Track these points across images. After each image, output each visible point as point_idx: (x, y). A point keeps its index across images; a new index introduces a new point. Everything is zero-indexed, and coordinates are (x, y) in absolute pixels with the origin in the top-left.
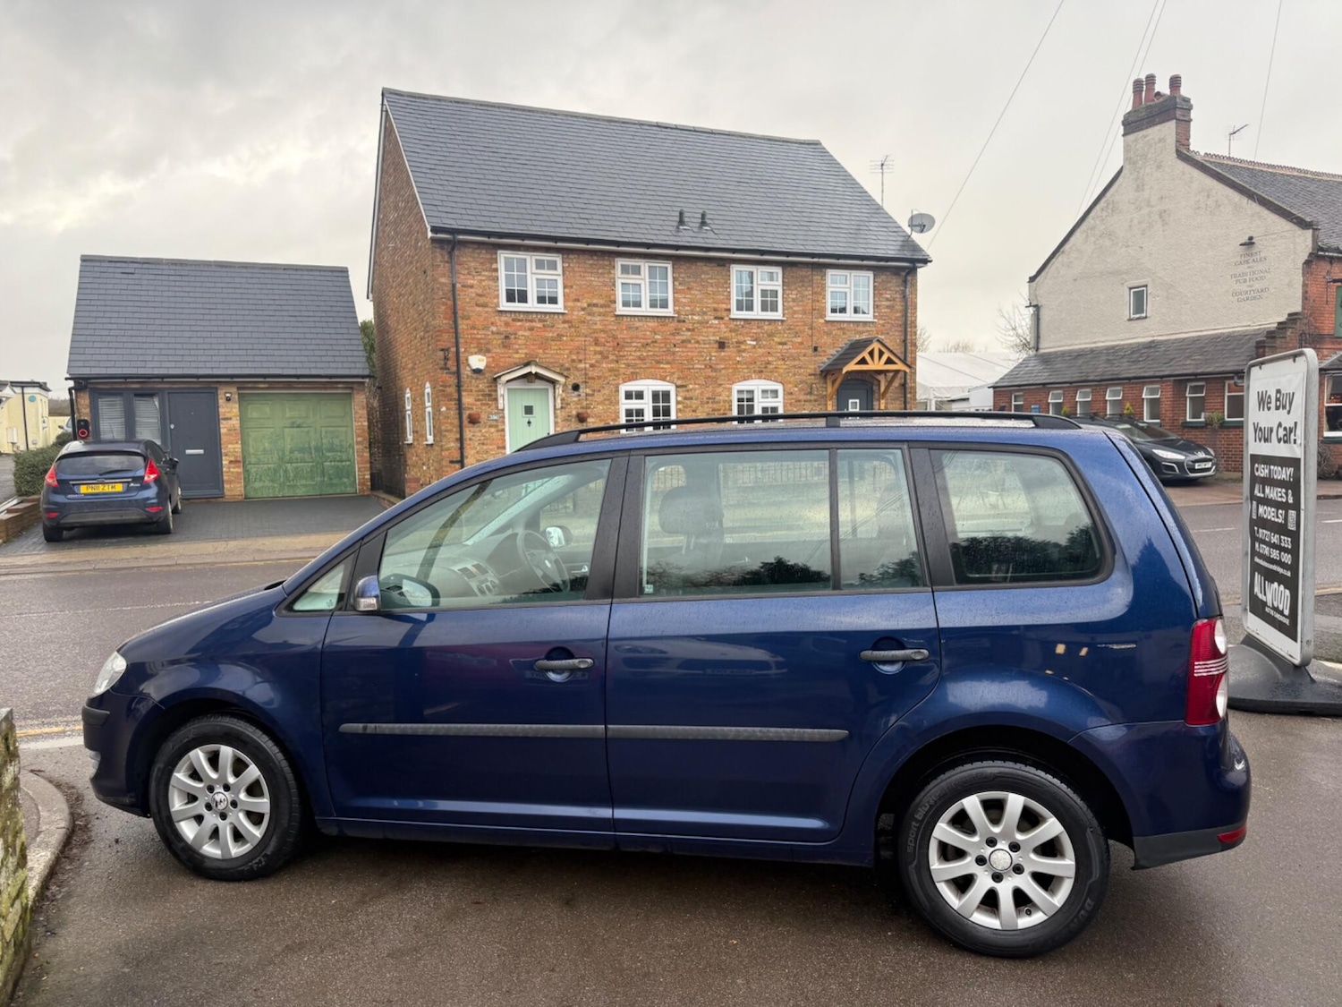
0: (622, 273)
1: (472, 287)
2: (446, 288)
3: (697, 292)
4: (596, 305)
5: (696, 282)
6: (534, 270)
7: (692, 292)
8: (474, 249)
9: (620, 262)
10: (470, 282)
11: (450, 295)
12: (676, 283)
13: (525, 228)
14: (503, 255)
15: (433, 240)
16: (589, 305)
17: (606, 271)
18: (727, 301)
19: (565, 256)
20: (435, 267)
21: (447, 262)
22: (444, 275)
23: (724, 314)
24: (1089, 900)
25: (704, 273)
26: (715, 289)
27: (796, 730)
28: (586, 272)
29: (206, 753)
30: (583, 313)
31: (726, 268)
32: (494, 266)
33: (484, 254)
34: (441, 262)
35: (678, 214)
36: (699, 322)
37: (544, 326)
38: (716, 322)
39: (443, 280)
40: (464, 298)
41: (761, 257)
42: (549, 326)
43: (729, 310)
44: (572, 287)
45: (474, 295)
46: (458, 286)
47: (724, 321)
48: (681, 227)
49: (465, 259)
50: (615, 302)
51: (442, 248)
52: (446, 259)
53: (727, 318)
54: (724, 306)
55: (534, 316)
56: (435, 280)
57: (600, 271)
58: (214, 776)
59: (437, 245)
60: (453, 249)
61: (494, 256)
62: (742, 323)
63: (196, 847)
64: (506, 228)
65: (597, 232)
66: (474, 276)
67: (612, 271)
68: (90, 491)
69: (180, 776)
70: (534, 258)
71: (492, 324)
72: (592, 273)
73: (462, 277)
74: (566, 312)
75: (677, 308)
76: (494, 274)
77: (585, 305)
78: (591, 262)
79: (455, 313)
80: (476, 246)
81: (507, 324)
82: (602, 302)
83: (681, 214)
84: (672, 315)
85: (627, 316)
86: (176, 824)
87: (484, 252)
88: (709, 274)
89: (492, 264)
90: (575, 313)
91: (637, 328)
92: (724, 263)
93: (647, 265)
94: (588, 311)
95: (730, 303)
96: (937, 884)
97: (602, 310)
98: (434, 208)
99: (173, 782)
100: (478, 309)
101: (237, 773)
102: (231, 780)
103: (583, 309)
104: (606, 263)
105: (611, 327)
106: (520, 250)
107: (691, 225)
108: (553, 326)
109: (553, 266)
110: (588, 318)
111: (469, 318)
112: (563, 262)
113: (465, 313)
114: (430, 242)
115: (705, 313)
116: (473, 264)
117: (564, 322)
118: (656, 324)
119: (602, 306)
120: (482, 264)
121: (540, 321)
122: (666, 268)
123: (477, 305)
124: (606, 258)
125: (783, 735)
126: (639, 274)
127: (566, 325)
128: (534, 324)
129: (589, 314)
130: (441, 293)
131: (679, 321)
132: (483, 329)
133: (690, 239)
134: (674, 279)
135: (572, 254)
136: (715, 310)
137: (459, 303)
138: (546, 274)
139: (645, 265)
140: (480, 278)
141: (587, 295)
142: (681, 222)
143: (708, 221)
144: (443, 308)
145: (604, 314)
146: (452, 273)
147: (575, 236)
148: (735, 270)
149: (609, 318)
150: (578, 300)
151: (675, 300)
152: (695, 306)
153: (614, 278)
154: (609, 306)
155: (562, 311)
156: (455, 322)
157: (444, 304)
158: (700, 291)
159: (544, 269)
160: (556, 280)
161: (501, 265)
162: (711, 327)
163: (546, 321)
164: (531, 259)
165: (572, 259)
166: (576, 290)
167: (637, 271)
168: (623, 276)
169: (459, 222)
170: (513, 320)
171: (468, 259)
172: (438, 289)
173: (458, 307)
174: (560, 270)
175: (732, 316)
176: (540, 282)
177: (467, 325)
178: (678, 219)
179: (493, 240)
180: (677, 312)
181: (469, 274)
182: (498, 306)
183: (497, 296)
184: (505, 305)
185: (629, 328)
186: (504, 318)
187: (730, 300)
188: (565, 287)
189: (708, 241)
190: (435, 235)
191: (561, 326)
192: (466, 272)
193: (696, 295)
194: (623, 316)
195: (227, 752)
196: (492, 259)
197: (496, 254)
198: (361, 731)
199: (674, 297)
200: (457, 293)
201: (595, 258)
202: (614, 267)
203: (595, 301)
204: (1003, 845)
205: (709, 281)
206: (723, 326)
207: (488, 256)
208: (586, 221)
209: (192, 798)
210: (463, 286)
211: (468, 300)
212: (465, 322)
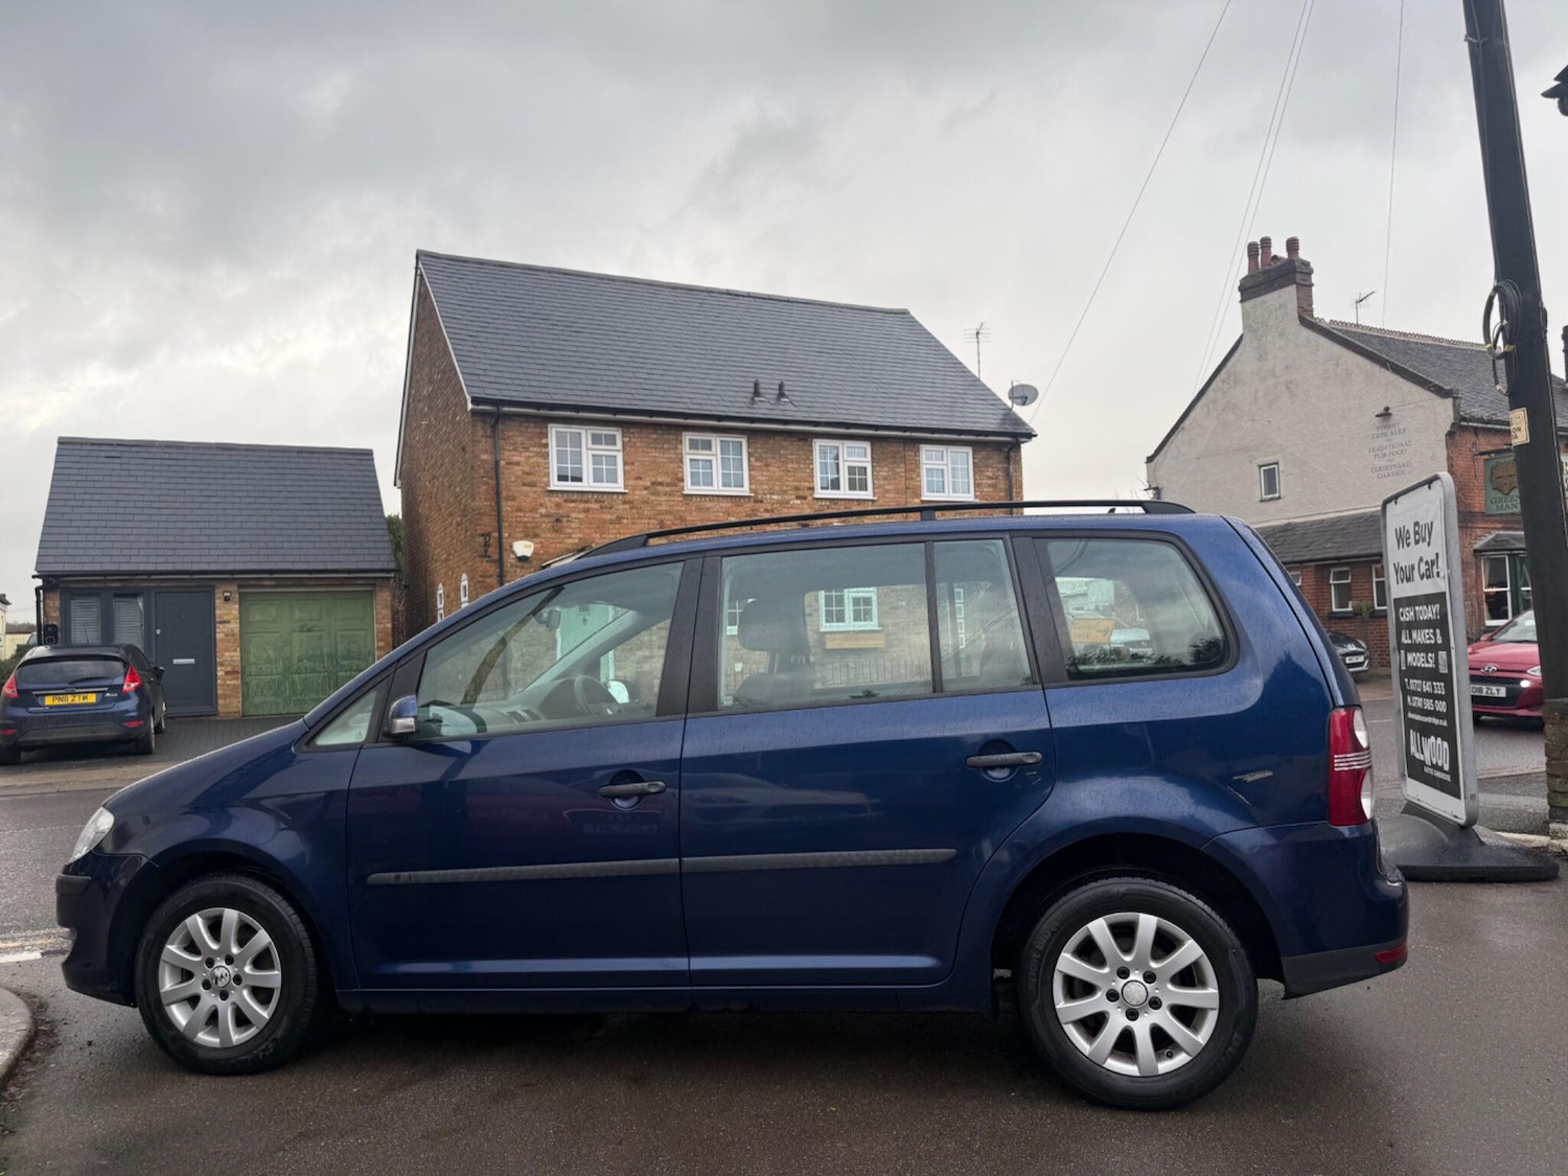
0: (690, 448)
1: (518, 464)
2: (488, 466)
3: (776, 470)
4: (661, 484)
5: (774, 458)
6: (590, 446)
7: (771, 469)
8: (521, 423)
9: (687, 437)
10: (516, 459)
11: (492, 474)
12: (752, 459)
13: (580, 399)
14: (554, 430)
15: (473, 412)
16: (653, 484)
17: (672, 446)
18: (810, 479)
19: (626, 430)
20: (474, 442)
21: (490, 437)
22: (486, 451)
23: (807, 493)
24: (1236, 1035)
25: (783, 448)
26: (796, 466)
27: (898, 851)
28: (650, 448)
29: (206, 919)
30: (646, 492)
31: (808, 443)
32: (544, 441)
33: (533, 429)
34: (483, 436)
35: (752, 385)
36: (778, 502)
37: (601, 507)
38: (799, 502)
39: (484, 457)
40: (510, 476)
41: (846, 431)
42: (606, 507)
43: (812, 489)
44: (633, 464)
45: (520, 473)
46: (502, 463)
47: (806, 501)
48: (756, 399)
49: (510, 434)
50: (683, 480)
51: (484, 422)
52: (489, 433)
53: (810, 498)
54: (807, 484)
55: (590, 496)
56: (476, 457)
57: (665, 446)
58: (214, 946)
59: (476, 418)
60: (496, 422)
61: (544, 431)
62: (828, 503)
63: (188, 1035)
64: (558, 399)
65: (662, 404)
66: (520, 452)
67: (679, 447)
68: (57, 703)
69: (173, 948)
70: (590, 432)
71: (541, 505)
72: (655, 448)
73: (507, 453)
74: (626, 491)
75: (753, 487)
76: (543, 450)
77: (649, 484)
78: (655, 436)
79: (498, 493)
80: (524, 419)
81: (558, 505)
82: (667, 480)
83: (756, 385)
84: (748, 494)
85: (696, 495)
86: (166, 1008)
87: (532, 425)
88: (789, 449)
89: (541, 439)
90: (638, 493)
91: (708, 509)
92: (806, 438)
93: (718, 439)
94: (652, 490)
95: (813, 482)
96: (1064, 1026)
97: (668, 489)
98: (476, 378)
99: (164, 956)
100: (524, 488)
101: (241, 943)
102: (235, 950)
103: (646, 488)
104: (672, 437)
105: (678, 508)
106: (573, 424)
107: (767, 396)
108: (611, 508)
109: (611, 440)
110: (653, 498)
111: (514, 499)
112: (623, 437)
113: (510, 494)
114: (470, 415)
115: (785, 492)
116: (519, 439)
117: (624, 503)
118: (730, 505)
119: (668, 485)
120: (530, 438)
121: (597, 501)
122: (741, 443)
123: (524, 485)
124: (672, 432)
125: (883, 858)
126: (710, 449)
127: (627, 506)
128: (590, 505)
129: (653, 494)
130: (482, 471)
131: (756, 501)
132: (531, 511)
133: (766, 412)
134: (750, 455)
135: (634, 428)
136: (797, 489)
137: (502, 482)
138: (603, 450)
139: (716, 440)
140: (527, 454)
141: (651, 473)
142: (757, 393)
143: (787, 393)
144: (484, 487)
145: (671, 494)
146: (496, 449)
147: (635, 407)
148: (817, 444)
149: (676, 498)
150: (640, 478)
151: (751, 478)
152: (774, 485)
153: (681, 454)
154: (676, 485)
155: (622, 490)
156: (498, 504)
157: (485, 483)
158: (779, 468)
159: (601, 444)
160: (615, 457)
161: (552, 440)
162: (792, 508)
163: (604, 502)
164: (586, 433)
165: (633, 433)
166: (638, 467)
167: (707, 446)
168: (691, 451)
169: (504, 393)
170: (566, 501)
171: (515, 434)
172: (479, 466)
173: (501, 487)
174: (619, 445)
175: (816, 496)
176: (597, 459)
177: (512, 507)
178: (752, 390)
179: (543, 412)
180: (754, 491)
181: (515, 450)
182: (549, 485)
183: (548, 475)
184: (555, 485)
185: (699, 509)
186: (555, 499)
187: (813, 477)
188: (625, 464)
189: (786, 413)
190: (475, 407)
191: (621, 507)
192: (511, 448)
193: (774, 472)
194: (692, 495)
195: (231, 916)
196: (541, 433)
197: (547, 427)
198: (393, 881)
199: (750, 475)
200: (501, 471)
201: (660, 432)
202: (681, 442)
203: (660, 479)
204: (1136, 976)
205: (790, 457)
206: (806, 506)
207: (537, 430)
208: (649, 392)
209: (186, 975)
210: (507, 463)
211: (513, 479)
212: (509, 503)
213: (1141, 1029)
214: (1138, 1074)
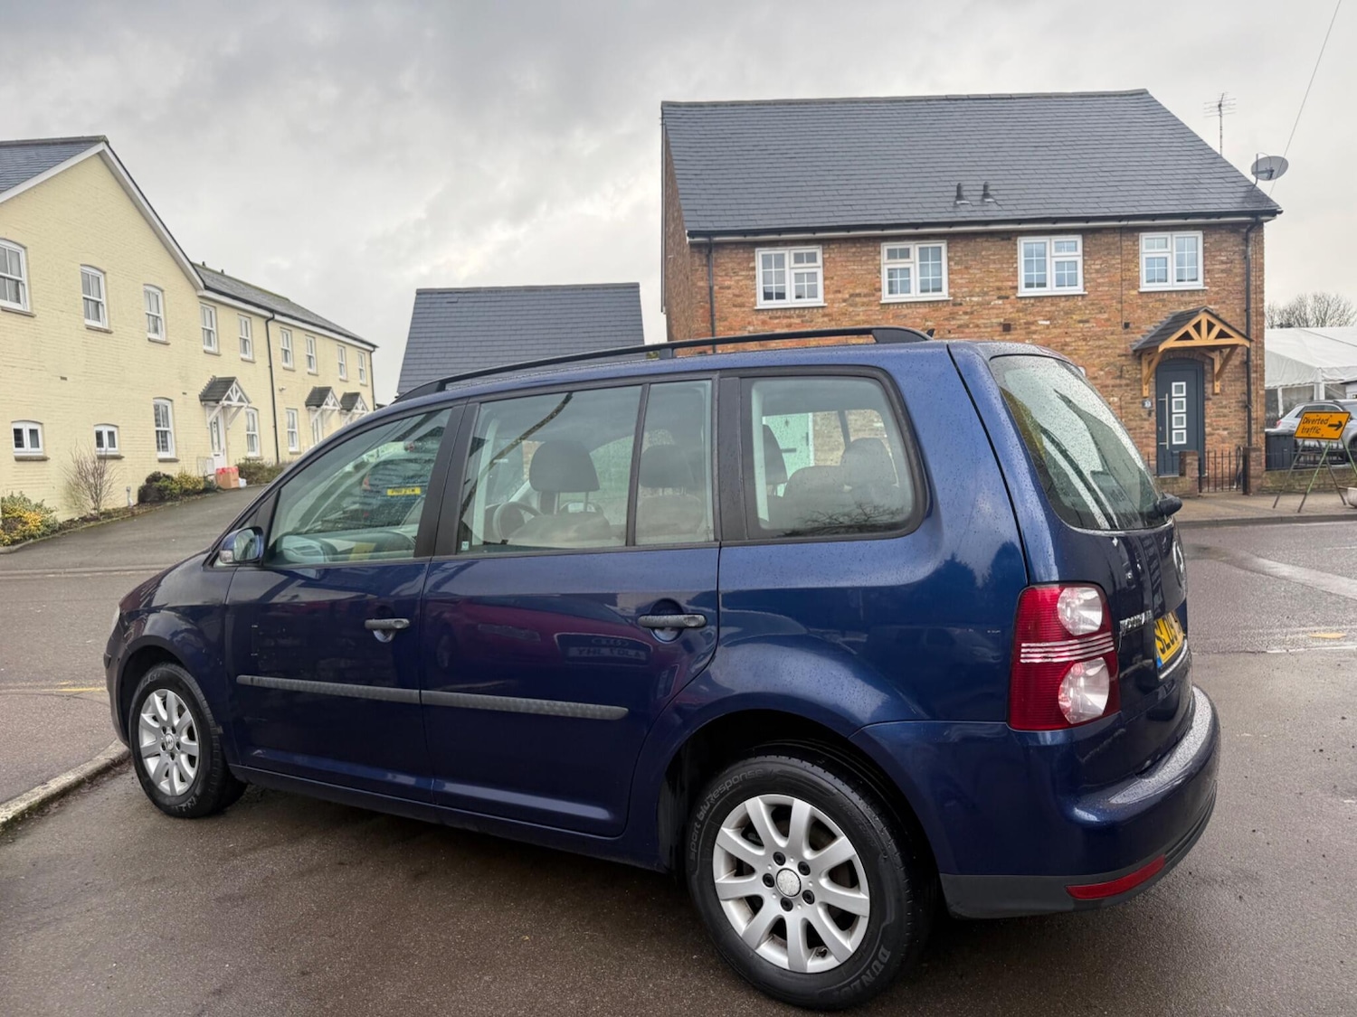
0: (889, 258)
1: (729, 288)
2: (704, 292)
3: (976, 271)
4: (859, 295)
5: (975, 260)
6: (793, 265)
7: (971, 271)
8: (732, 249)
9: (885, 247)
10: (727, 283)
11: (708, 298)
12: (952, 263)
13: (782, 222)
14: (760, 253)
15: (692, 245)
16: (851, 295)
17: (870, 258)
18: (1013, 278)
19: (826, 247)
20: (694, 271)
21: (705, 265)
22: (702, 279)
23: (1009, 292)
24: (882, 949)
25: (983, 249)
26: (999, 266)
28: (849, 261)
29: (160, 697)
30: (844, 304)
31: (1011, 242)
32: (751, 265)
33: (741, 254)
34: (699, 266)
35: (955, 189)
36: (978, 304)
37: (802, 321)
38: (1000, 302)
39: (701, 284)
40: (722, 299)
41: (1053, 226)
42: (807, 321)
43: (1016, 288)
44: (832, 278)
45: (731, 296)
46: (716, 288)
47: (1009, 300)
48: (958, 202)
49: (722, 261)
50: (880, 290)
51: (700, 252)
52: (704, 262)
53: (1013, 297)
54: (1010, 284)
55: (792, 312)
56: (694, 284)
57: (864, 259)
58: (166, 718)
59: (695, 250)
60: (710, 252)
61: (752, 255)
62: (1032, 301)
64: (762, 225)
65: (859, 218)
66: (731, 277)
67: (878, 258)
68: (395, 494)
69: (146, 716)
70: (793, 252)
71: (749, 323)
72: (854, 261)
73: (720, 279)
74: (826, 305)
75: (952, 291)
76: (751, 273)
77: (847, 296)
78: (854, 250)
79: (712, 315)
80: (734, 246)
81: (764, 323)
82: (865, 291)
83: (959, 188)
84: (946, 298)
85: (894, 304)
86: (144, 759)
87: (741, 251)
88: (990, 249)
89: (749, 263)
90: (836, 305)
91: (905, 316)
92: (1010, 236)
93: (917, 247)
94: (850, 302)
95: (1017, 281)
96: (722, 903)
97: (865, 300)
98: (694, 213)
99: (142, 722)
100: (735, 309)
101: (179, 717)
102: (176, 722)
103: (845, 301)
104: (870, 249)
105: (875, 317)
106: (778, 246)
107: (970, 198)
108: (811, 321)
109: (812, 258)
110: (851, 309)
111: (726, 320)
112: (823, 253)
113: (723, 315)
114: (689, 247)
115: (986, 294)
116: (730, 265)
117: (824, 315)
118: (927, 310)
119: (865, 296)
120: (739, 264)
121: (798, 316)
122: (940, 248)
123: (735, 306)
124: (871, 244)
126: (908, 257)
127: (826, 319)
128: (792, 320)
129: (851, 305)
130: (699, 297)
131: (954, 305)
132: (740, 330)
133: (968, 214)
134: (949, 259)
135: (833, 243)
136: (999, 289)
137: (716, 305)
138: (805, 267)
139: (914, 248)
140: (737, 278)
141: (849, 286)
142: (959, 197)
143: (991, 193)
144: (701, 311)
145: (868, 304)
146: (710, 275)
147: (835, 224)
148: (1022, 242)
149: (873, 308)
150: (839, 292)
151: (951, 282)
152: (975, 287)
153: (880, 264)
154: (874, 295)
155: (822, 304)
156: (712, 324)
157: (702, 307)
158: (980, 269)
159: (803, 262)
160: (815, 273)
161: (759, 263)
162: (992, 308)
163: (805, 316)
164: (789, 254)
165: (833, 249)
166: (837, 281)
167: (905, 254)
168: (889, 261)
169: (716, 224)
170: (770, 318)
171: (726, 260)
172: (697, 293)
173: (715, 310)
174: (820, 261)
175: (1020, 295)
176: (799, 277)
177: (724, 327)
178: (955, 194)
179: (749, 238)
180: (953, 295)
181: (726, 275)
182: (755, 305)
183: (755, 295)
184: (762, 304)
185: (896, 316)
186: (761, 317)
187: (1017, 276)
188: (825, 279)
189: (987, 213)
190: (692, 240)
191: (821, 320)
192: (723, 273)
193: (975, 274)
194: (889, 304)
195: (173, 697)
196: (749, 257)
197: (754, 252)
198: (250, 683)
199: (949, 279)
200: (715, 295)
201: (858, 245)
202: (880, 253)
203: (857, 291)
204: (791, 864)
205: (992, 257)
206: (1008, 306)
207: (746, 255)
208: (849, 208)
210: (720, 288)
211: (725, 301)
212: (722, 324)
213: (794, 921)
214: (787, 968)
